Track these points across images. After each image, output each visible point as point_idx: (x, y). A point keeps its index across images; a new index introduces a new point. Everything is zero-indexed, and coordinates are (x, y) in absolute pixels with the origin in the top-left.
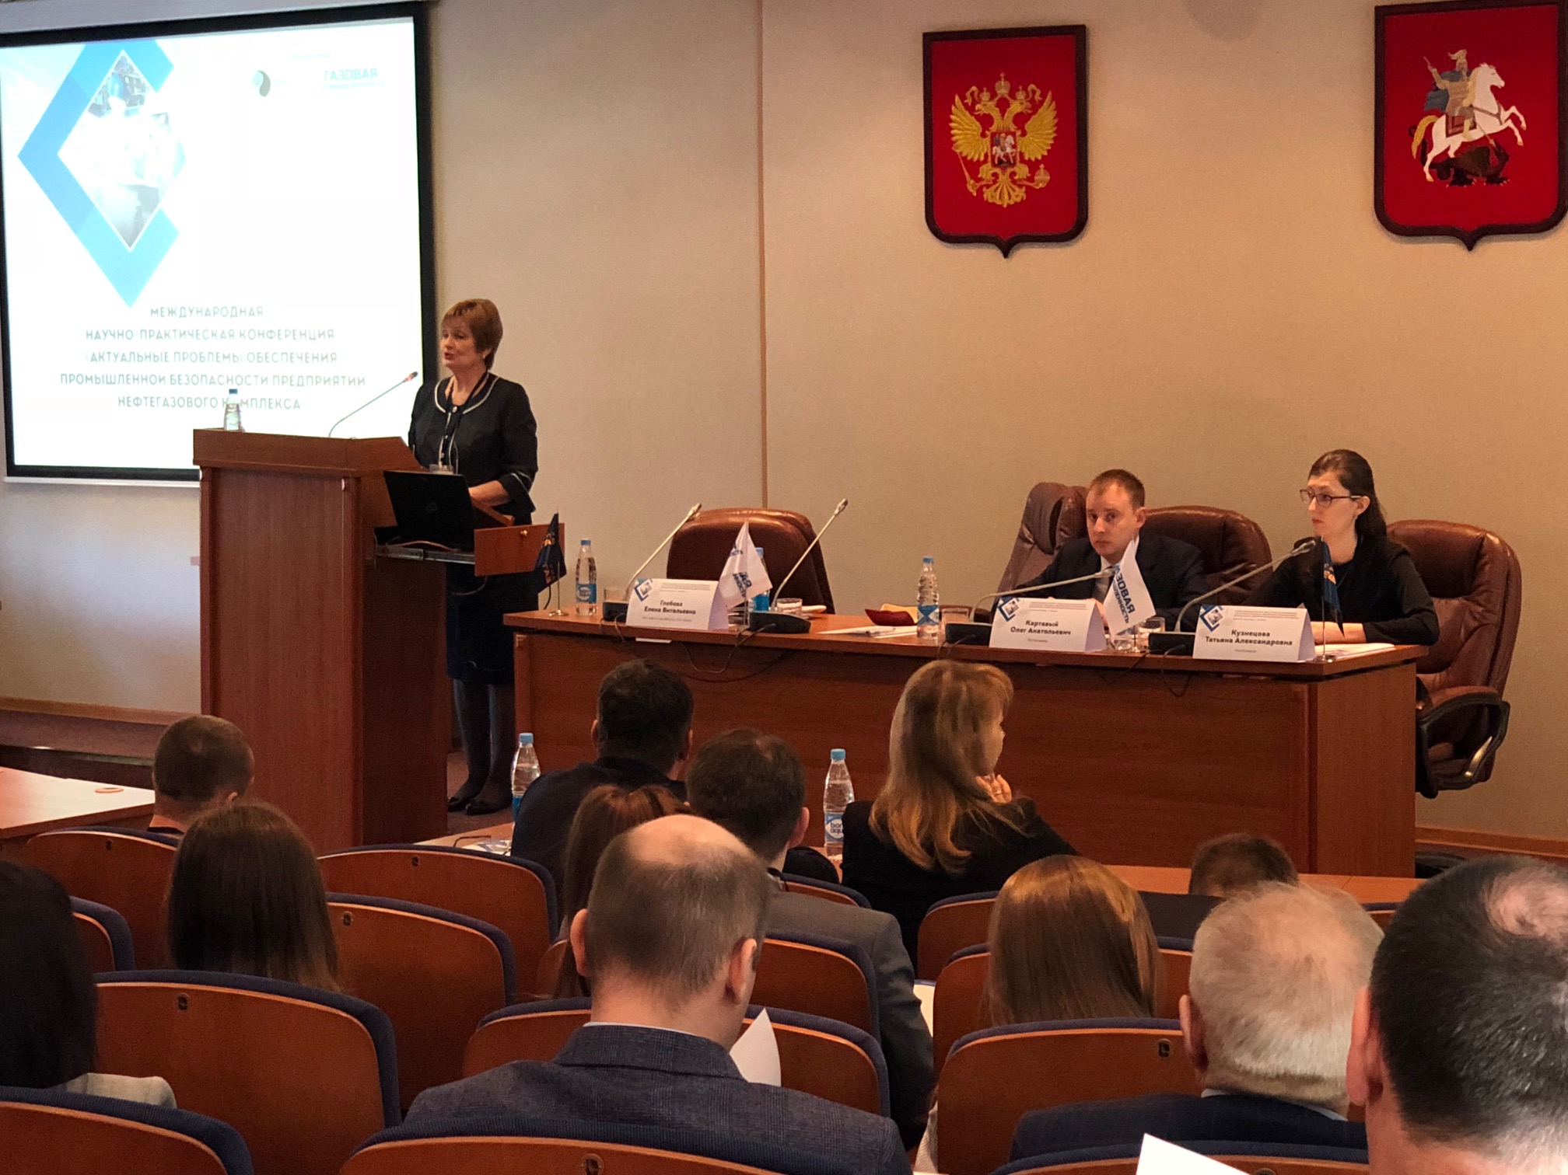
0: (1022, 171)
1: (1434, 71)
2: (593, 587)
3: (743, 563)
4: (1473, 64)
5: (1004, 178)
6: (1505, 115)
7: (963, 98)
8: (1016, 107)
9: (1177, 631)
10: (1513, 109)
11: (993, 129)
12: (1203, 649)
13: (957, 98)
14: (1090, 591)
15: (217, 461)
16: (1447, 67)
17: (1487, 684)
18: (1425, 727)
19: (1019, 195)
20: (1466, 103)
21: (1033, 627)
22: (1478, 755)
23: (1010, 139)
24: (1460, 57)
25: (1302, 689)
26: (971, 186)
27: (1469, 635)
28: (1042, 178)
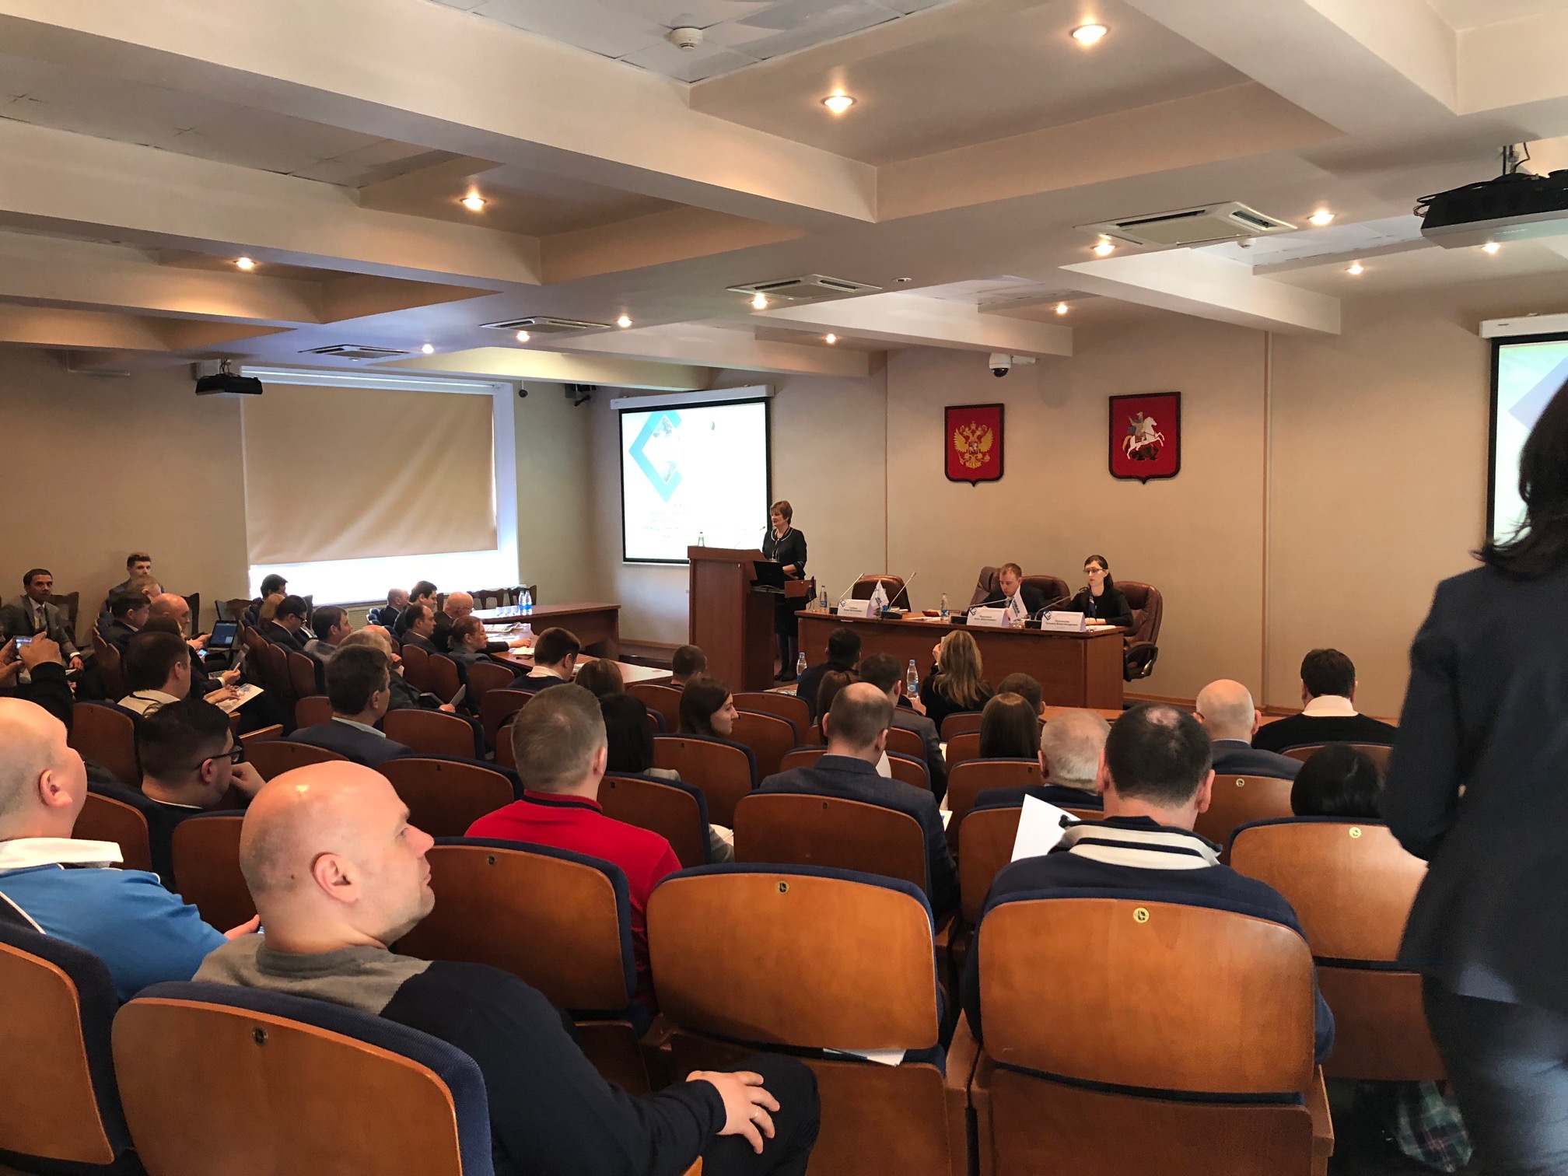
0: (980, 456)
1: (1131, 419)
2: (826, 602)
3: (879, 594)
4: (1145, 417)
5: (973, 458)
6: (1157, 435)
7: (959, 430)
8: (978, 433)
9: (1035, 620)
10: (1160, 433)
11: (970, 441)
12: (1045, 627)
13: (957, 431)
14: (1002, 606)
15: (697, 557)
16: (1136, 418)
17: (1150, 640)
18: (1127, 656)
19: (979, 464)
20: (1142, 431)
21: (983, 618)
22: (1146, 666)
23: (976, 444)
24: (1140, 414)
25: (1082, 642)
26: (962, 462)
27: (1143, 623)
28: (987, 458)
